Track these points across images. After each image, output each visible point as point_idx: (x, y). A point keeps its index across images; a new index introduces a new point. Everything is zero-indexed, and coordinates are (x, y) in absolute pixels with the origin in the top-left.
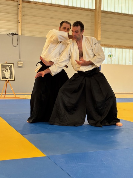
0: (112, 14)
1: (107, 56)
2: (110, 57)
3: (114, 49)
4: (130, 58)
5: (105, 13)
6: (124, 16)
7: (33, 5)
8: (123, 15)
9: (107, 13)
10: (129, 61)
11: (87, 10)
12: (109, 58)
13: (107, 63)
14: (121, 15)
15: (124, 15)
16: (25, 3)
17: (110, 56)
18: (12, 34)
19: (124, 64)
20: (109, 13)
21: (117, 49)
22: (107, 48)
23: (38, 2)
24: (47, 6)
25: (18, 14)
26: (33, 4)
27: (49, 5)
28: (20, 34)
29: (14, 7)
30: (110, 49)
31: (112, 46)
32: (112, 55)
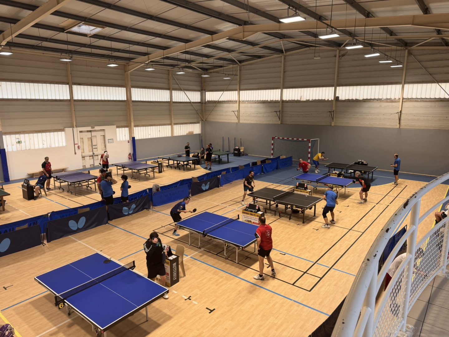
0: (14, 101)
1: (16, 143)
2: (19, 143)
3: (22, 136)
4: (43, 141)
5: (5, 101)
8: (28, 101)
10: (43, 144)
12: (18, 145)
13: (16, 150)
14: (26, 101)
17: (19, 142)
19: (37, 147)
20: (10, 101)
21: (27, 135)
22: (14, 135)
30: (17, 136)
31: (20, 133)
32: (21, 141)
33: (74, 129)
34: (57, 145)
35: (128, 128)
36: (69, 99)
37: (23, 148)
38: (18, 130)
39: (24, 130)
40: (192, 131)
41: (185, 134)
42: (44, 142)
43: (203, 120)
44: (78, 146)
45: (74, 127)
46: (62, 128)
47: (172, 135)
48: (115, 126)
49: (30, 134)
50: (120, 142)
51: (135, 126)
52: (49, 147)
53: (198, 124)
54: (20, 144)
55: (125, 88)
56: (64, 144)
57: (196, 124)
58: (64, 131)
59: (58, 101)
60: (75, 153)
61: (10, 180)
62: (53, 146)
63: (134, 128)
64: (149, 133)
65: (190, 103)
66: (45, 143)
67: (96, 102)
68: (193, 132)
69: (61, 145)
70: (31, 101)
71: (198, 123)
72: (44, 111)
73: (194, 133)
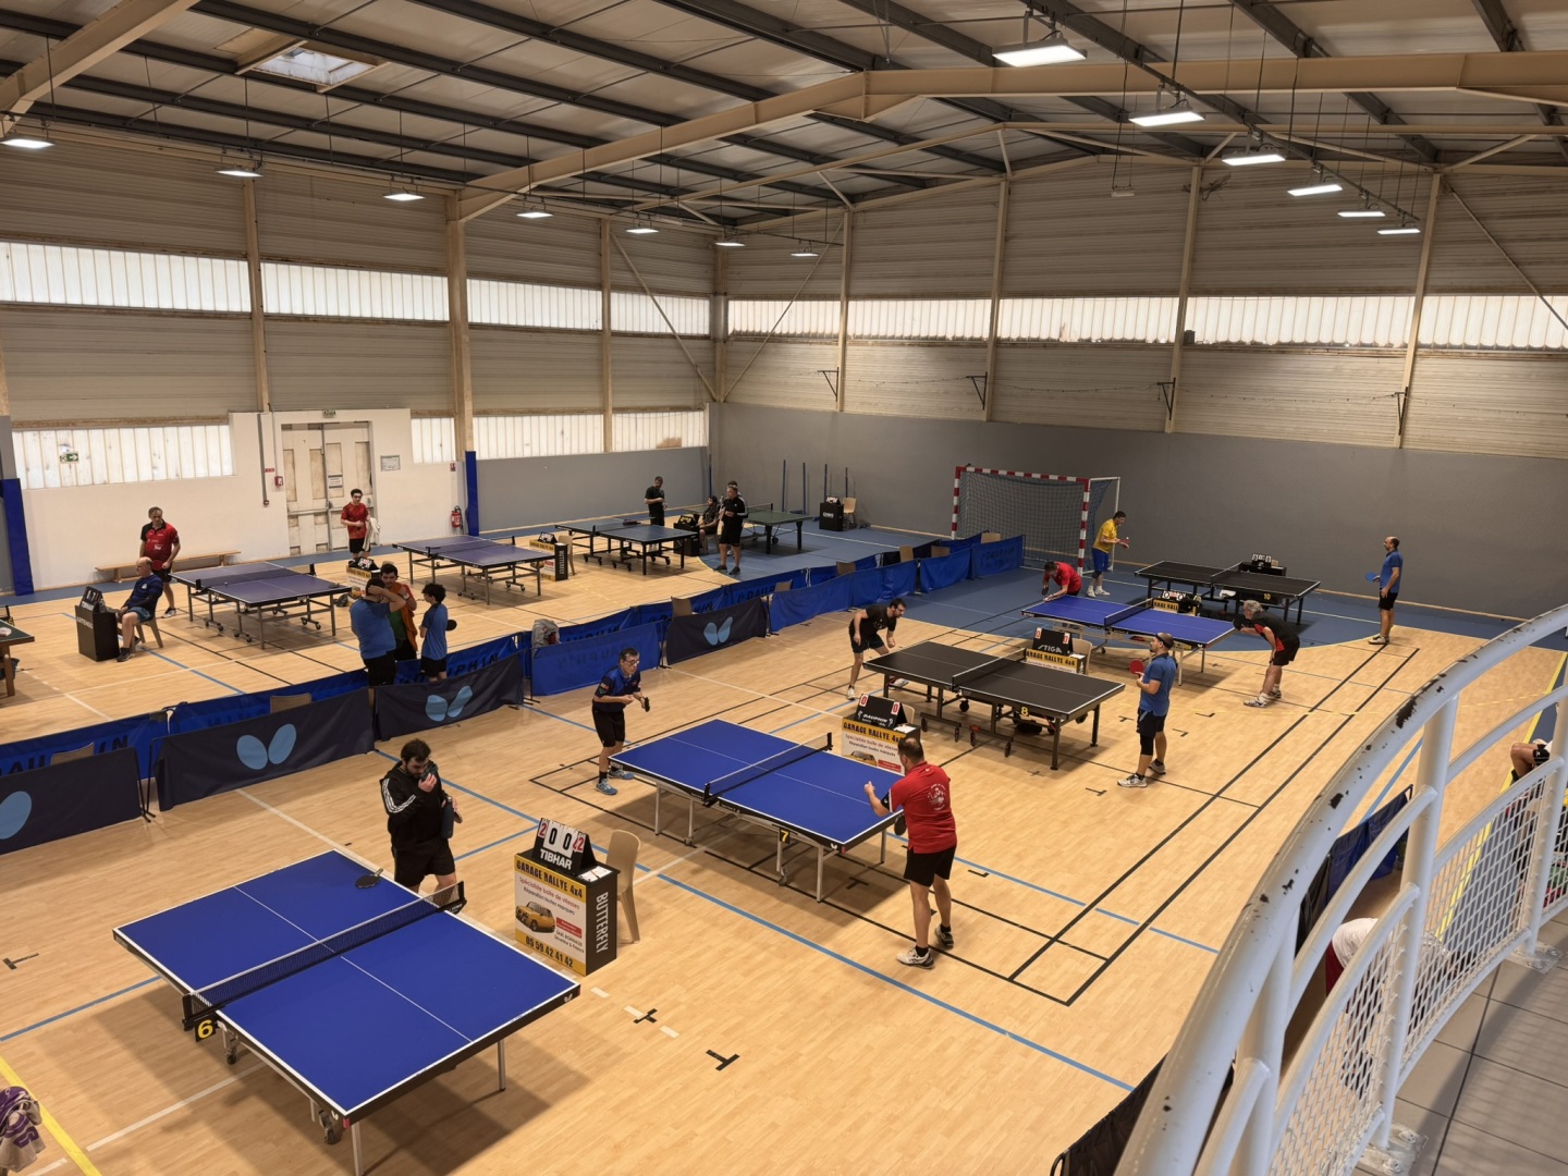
0: (54, 312)
1: (57, 460)
2: (69, 460)
3: (80, 435)
4: (153, 455)
5: (23, 310)
6: (113, 317)
8: (105, 313)
9: (35, 311)
10: (154, 468)
12: (65, 466)
13: (58, 485)
14: (97, 313)
15: (111, 314)
17: (69, 458)
19: (130, 477)
20: (42, 311)
21: (96, 434)
22: (53, 433)
30: (63, 435)
31: (74, 424)
32: (77, 455)
33: (262, 416)
34: (201, 473)
35: (452, 420)
36: (249, 310)
37: (84, 480)
38: (66, 416)
39: (87, 415)
40: (678, 436)
41: (653, 447)
42: (156, 459)
43: (717, 398)
44: (277, 478)
45: (262, 411)
46: (221, 412)
47: (605, 448)
48: (407, 412)
49: (107, 431)
50: (423, 466)
51: (479, 413)
52: (172, 476)
53: (697, 413)
54: (73, 464)
55: (445, 279)
56: (228, 470)
57: (691, 414)
58: (227, 424)
59: (208, 317)
60: (266, 503)
61: (36, 588)
62: (188, 474)
63: (475, 420)
64: (527, 440)
65: (673, 336)
66: (160, 463)
67: (342, 323)
68: (680, 440)
69: (215, 472)
70: (115, 314)
71: (700, 409)
72: (159, 352)
73: (684, 445)
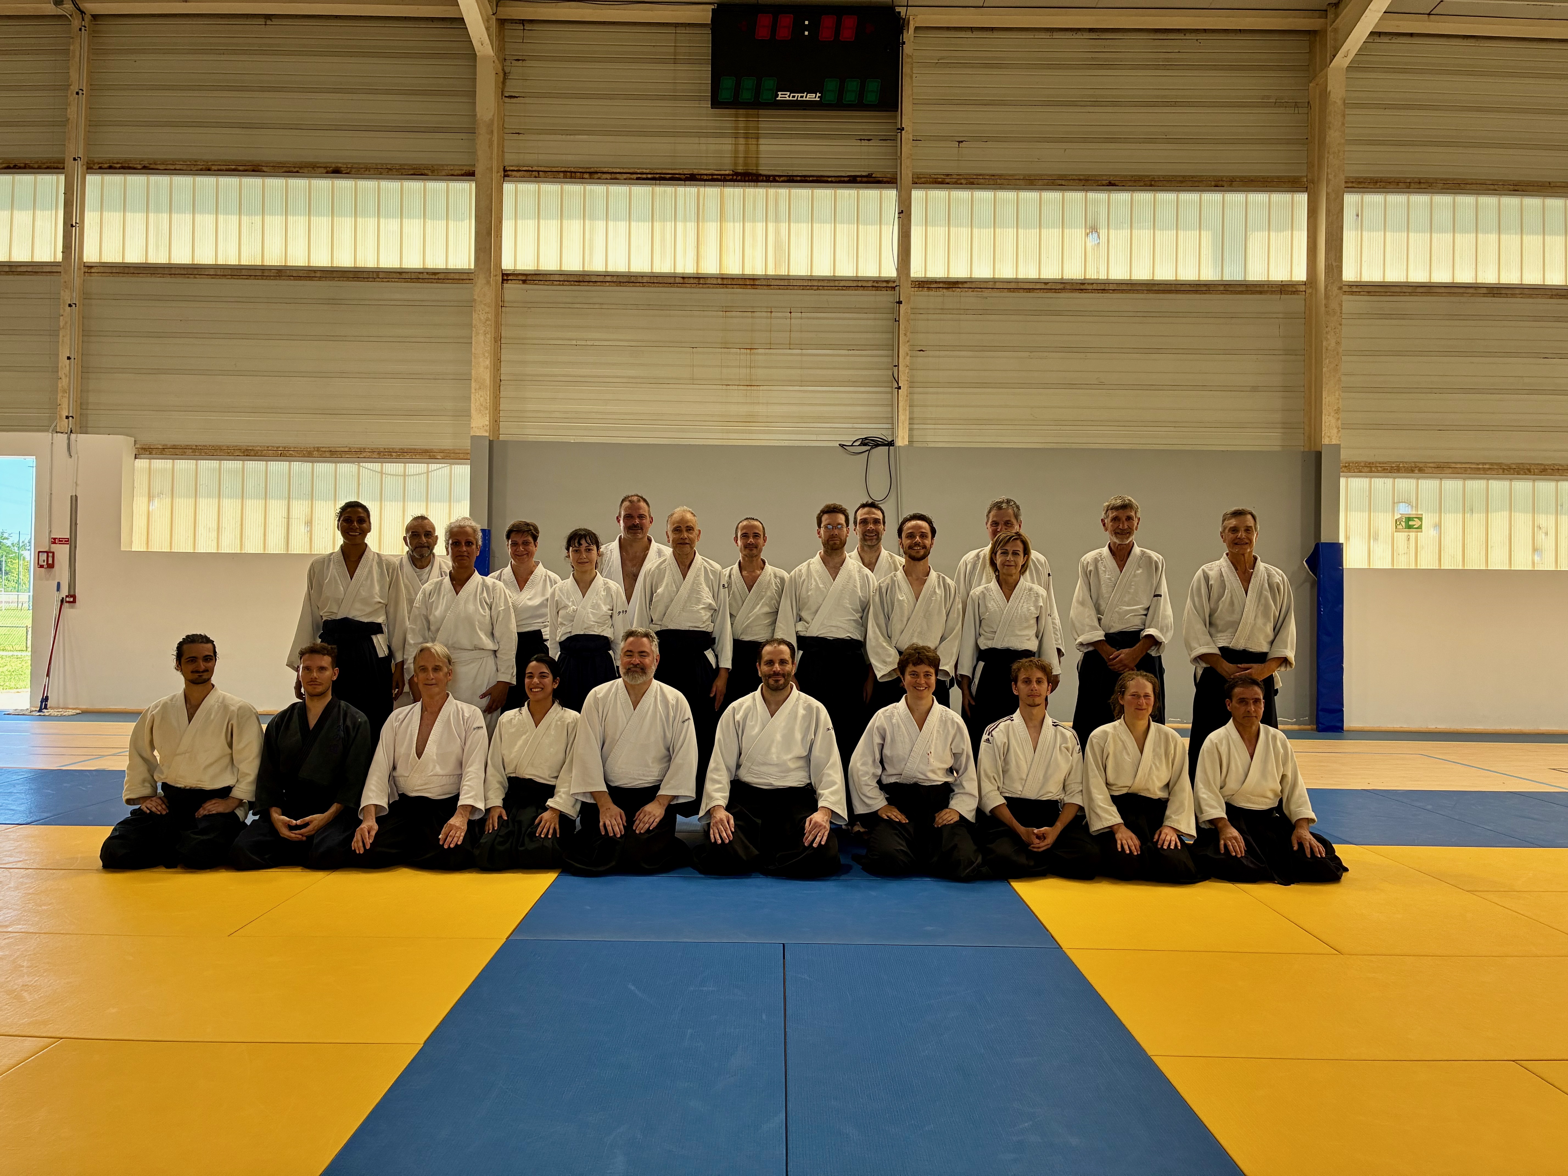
0: (1411, 294)
1: (1392, 525)
2: (1410, 527)
3: (1428, 484)
4: (1536, 529)
6: (1496, 300)
7: (968, 299)
8: (1485, 295)
9: (1385, 294)
10: (1536, 550)
11: (1261, 293)
12: (1401, 536)
13: (1387, 565)
14: (1473, 295)
16: (932, 293)
17: (1409, 523)
18: (864, 442)
19: (1496, 563)
20: (1394, 294)
21: (1453, 486)
22: (1389, 481)
23: (995, 281)
24: (1041, 294)
25: (893, 347)
26: (970, 293)
27: (1048, 287)
28: (902, 441)
29: (878, 316)
30: (1405, 484)
31: (1421, 470)
32: (1420, 519)
37: (1427, 562)
38: (1410, 456)
39: (1440, 456)
42: (1541, 534)
54: (1412, 534)
61: (1346, 726)
66: (1547, 543)
70: (1500, 296)
